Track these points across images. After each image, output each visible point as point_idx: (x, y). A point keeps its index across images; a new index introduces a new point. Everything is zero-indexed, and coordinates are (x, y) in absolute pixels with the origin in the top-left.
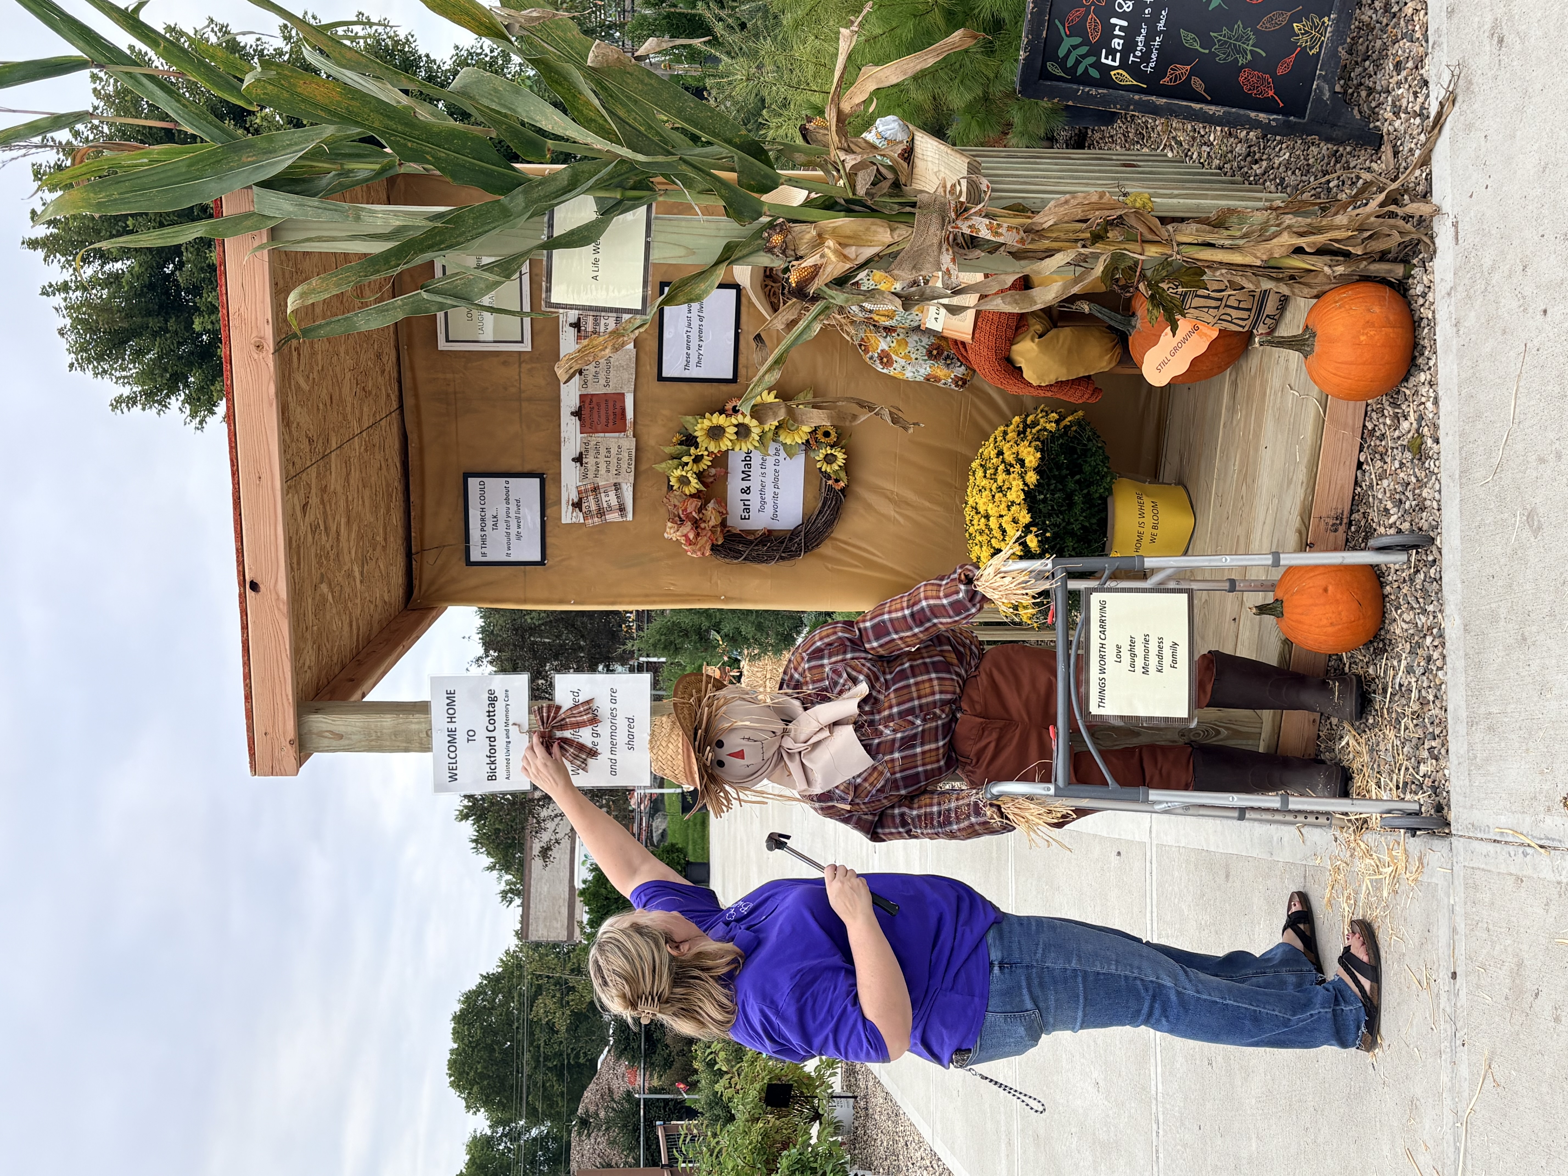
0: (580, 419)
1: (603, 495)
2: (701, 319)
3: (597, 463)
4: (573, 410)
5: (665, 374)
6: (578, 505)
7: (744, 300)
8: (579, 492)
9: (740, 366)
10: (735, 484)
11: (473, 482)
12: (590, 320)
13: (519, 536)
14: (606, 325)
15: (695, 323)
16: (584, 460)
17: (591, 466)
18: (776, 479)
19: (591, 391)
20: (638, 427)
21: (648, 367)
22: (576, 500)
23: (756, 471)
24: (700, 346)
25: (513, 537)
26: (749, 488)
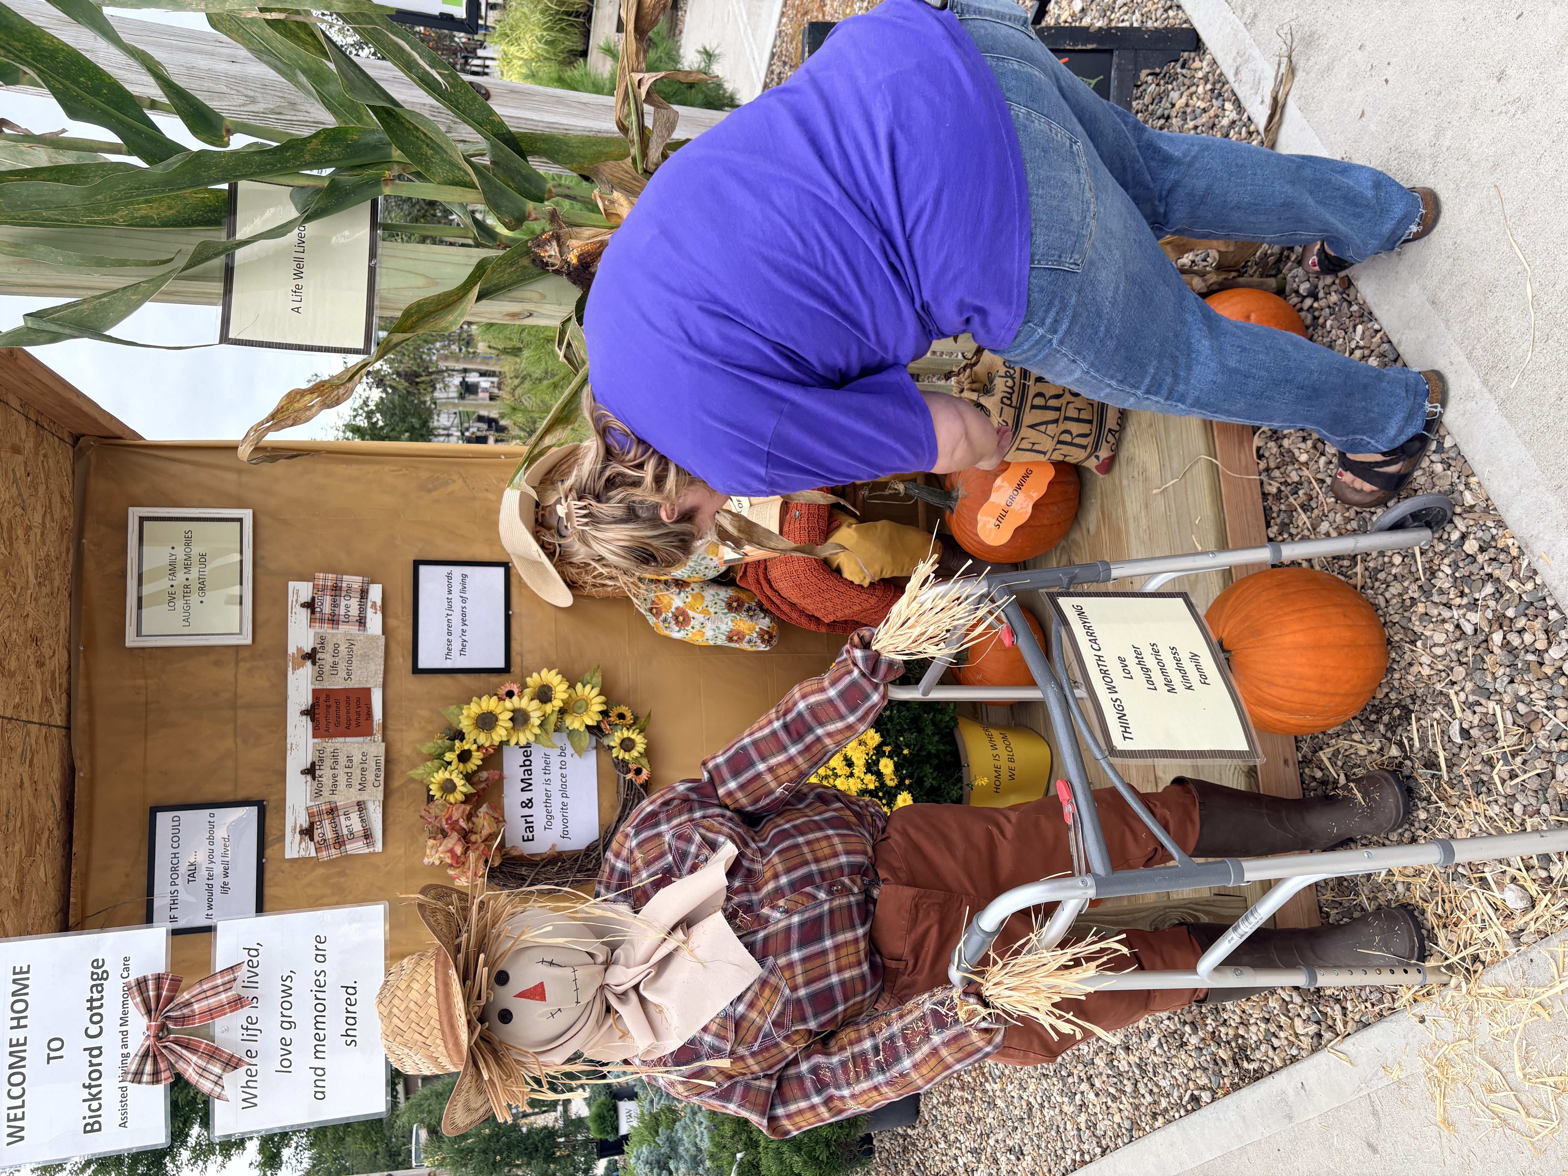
0: (313, 720)
1: (342, 818)
2: (464, 600)
3: (334, 776)
4: (304, 708)
5: (422, 665)
6: (308, 832)
7: (514, 581)
8: (311, 815)
9: (513, 654)
10: (513, 796)
11: (164, 820)
12: (328, 600)
13: (225, 888)
14: (347, 607)
15: (457, 604)
16: (318, 773)
17: (327, 780)
18: (564, 785)
19: (328, 684)
20: (390, 733)
21: (401, 660)
22: (305, 825)
23: (537, 777)
24: (463, 631)
25: (217, 890)
26: (530, 801)
